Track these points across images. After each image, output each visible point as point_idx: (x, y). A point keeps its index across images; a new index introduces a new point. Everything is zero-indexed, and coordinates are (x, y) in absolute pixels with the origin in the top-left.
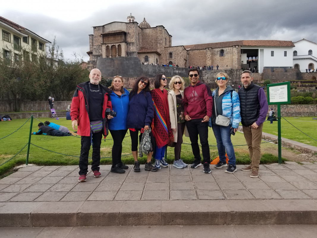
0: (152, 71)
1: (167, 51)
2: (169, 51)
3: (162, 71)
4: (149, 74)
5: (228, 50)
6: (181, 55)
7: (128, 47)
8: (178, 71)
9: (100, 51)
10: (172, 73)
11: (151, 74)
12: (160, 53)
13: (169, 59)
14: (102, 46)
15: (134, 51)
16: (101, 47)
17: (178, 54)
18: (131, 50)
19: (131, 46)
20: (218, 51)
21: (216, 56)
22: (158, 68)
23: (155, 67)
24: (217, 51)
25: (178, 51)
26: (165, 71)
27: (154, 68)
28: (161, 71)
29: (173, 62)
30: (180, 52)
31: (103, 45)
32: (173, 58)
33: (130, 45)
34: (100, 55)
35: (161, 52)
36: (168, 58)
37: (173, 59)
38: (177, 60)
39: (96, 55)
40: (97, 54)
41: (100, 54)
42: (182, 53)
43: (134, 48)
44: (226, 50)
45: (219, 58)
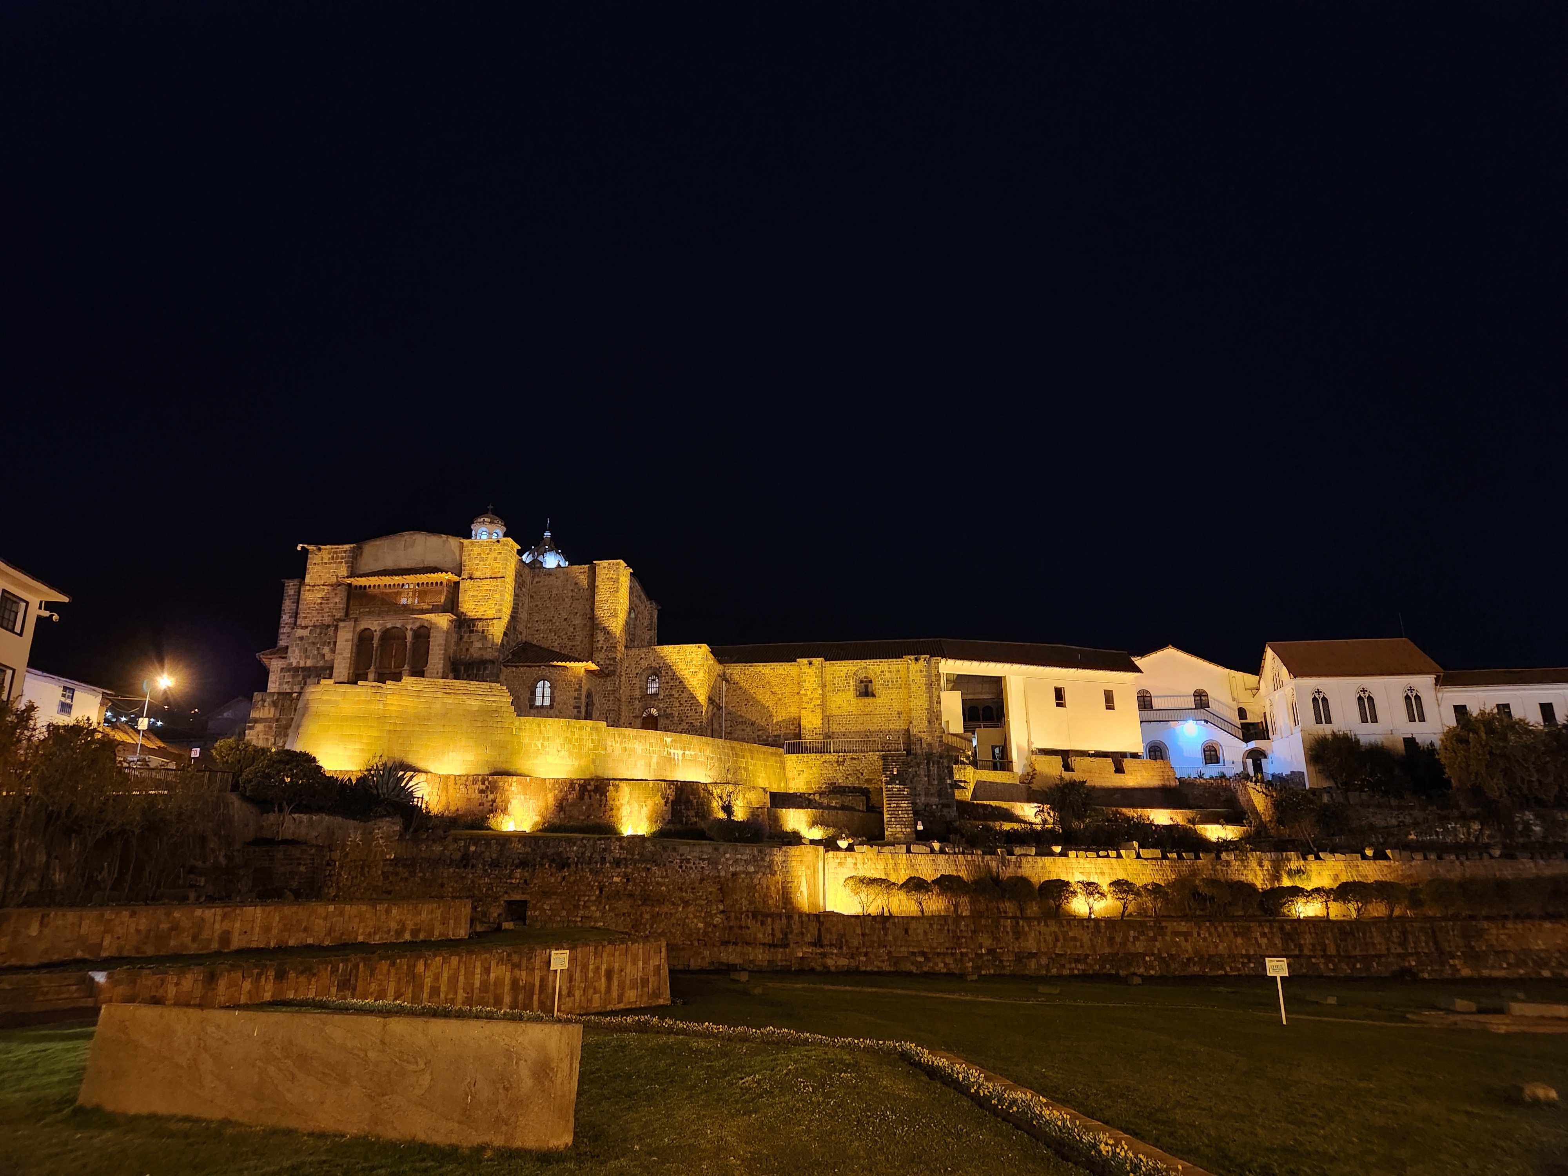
1: (637, 663)
2: (644, 664)
4: (550, 758)
5: (888, 675)
6: (696, 682)
7: (461, 639)
8: (680, 752)
9: (326, 650)
10: (654, 760)
11: (557, 761)
13: (643, 698)
14: (337, 628)
15: (487, 656)
16: (331, 631)
17: (683, 679)
18: (471, 650)
19: (476, 637)
20: (847, 675)
21: (840, 693)
22: (591, 734)
23: (580, 729)
24: (843, 674)
25: (682, 666)
26: (623, 749)
27: (573, 734)
28: (605, 749)
29: (661, 712)
30: (693, 669)
31: (341, 624)
32: (661, 694)
33: (471, 631)
34: (323, 669)
35: (611, 668)
36: (638, 693)
37: (661, 697)
38: (676, 703)
39: (304, 669)
40: (309, 663)
41: (321, 663)
42: (701, 675)
43: (489, 642)
44: (882, 672)
45: (854, 701)
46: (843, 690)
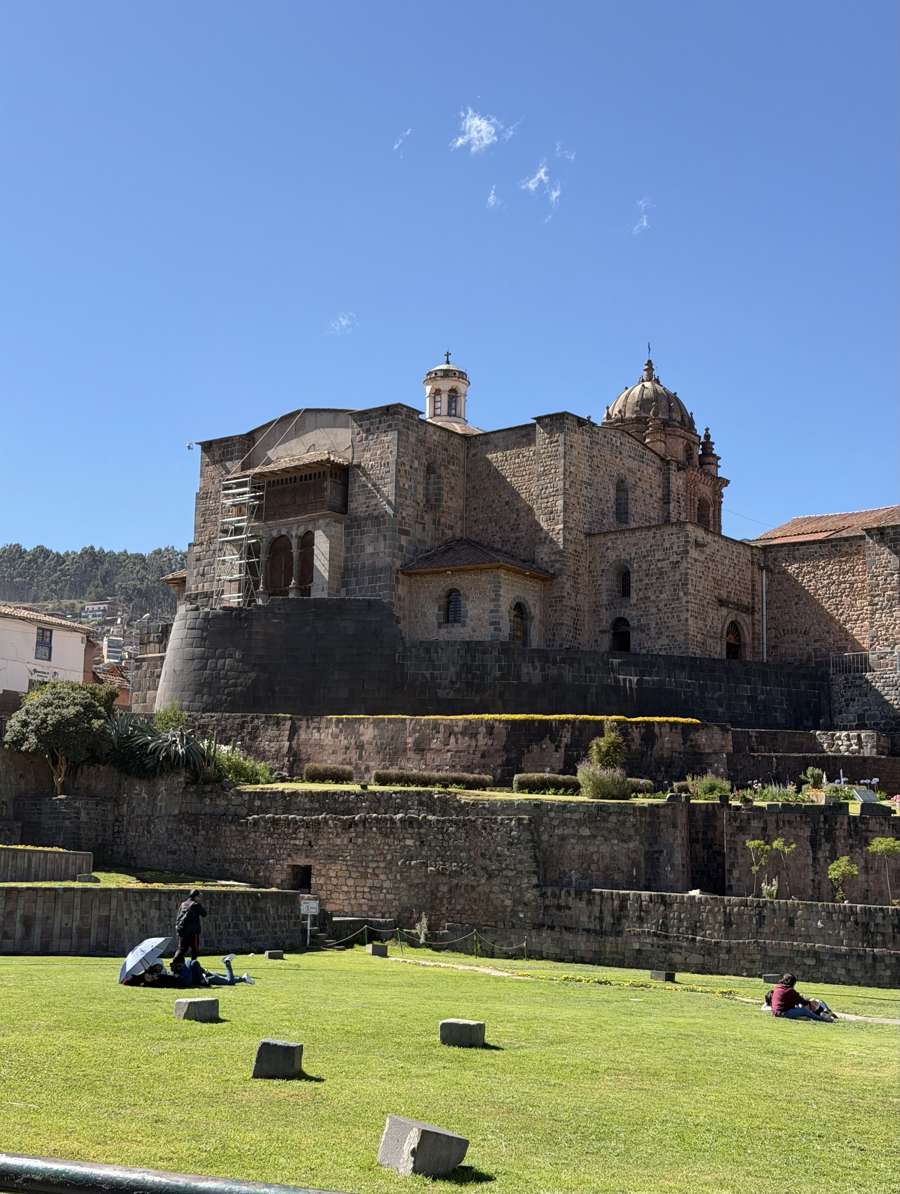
0: (458, 675)
1: (603, 556)
2: (612, 555)
3: (525, 679)
4: (441, 694)
6: (678, 577)
7: (352, 543)
8: (635, 679)
10: (593, 690)
11: (451, 696)
12: (551, 571)
13: (611, 605)
15: (380, 564)
17: (661, 573)
18: (364, 556)
19: (366, 539)
22: (498, 659)
23: (484, 652)
25: (659, 555)
26: (545, 678)
27: (473, 659)
28: (519, 677)
29: (634, 623)
30: (674, 558)
32: (634, 597)
33: (363, 533)
35: (558, 565)
36: (604, 598)
37: (633, 601)
38: (654, 610)
40: (207, 586)
42: (684, 565)
43: (382, 545)
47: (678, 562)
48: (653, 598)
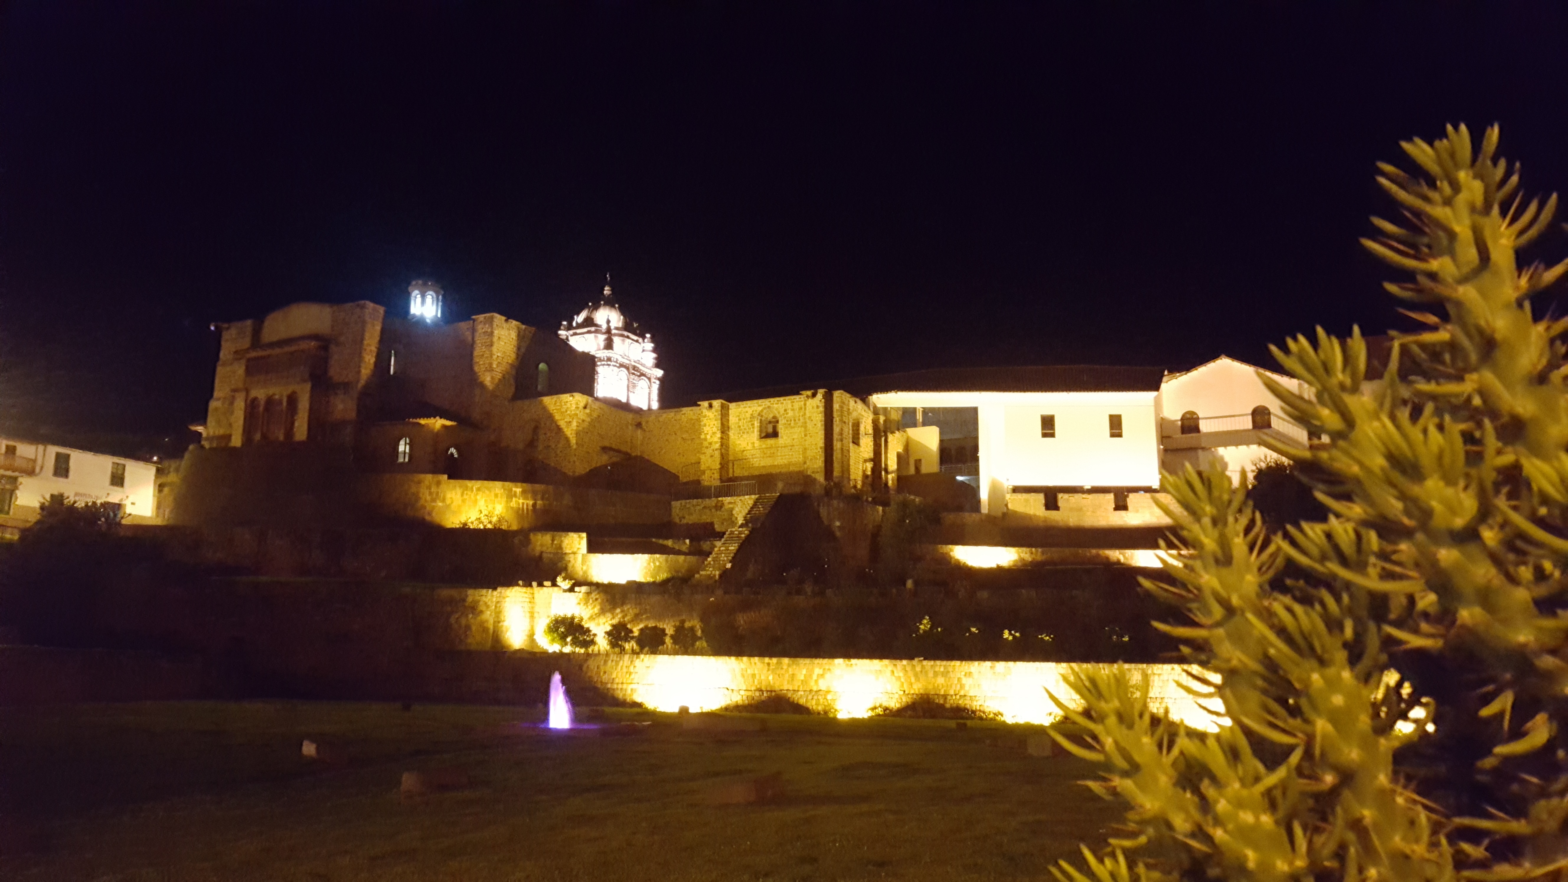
1: (521, 416)
2: (527, 416)
5: (791, 413)
6: (570, 432)
8: (530, 502)
10: (499, 510)
13: (525, 451)
15: (347, 418)
17: (559, 429)
19: (338, 399)
20: (752, 417)
21: (745, 436)
22: (429, 487)
24: (748, 415)
25: (558, 416)
26: (463, 501)
29: (539, 464)
30: (568, 419)
31: (238, 395)
32: (541, 446)
33: (335, 394)
36: (521, 446)
39: (218, 437)
42: (575, 424)
43: (349, 404)
44: (785, 410)
45: (757, 444)
46: (748, 433)
47: (570, 422)
48: (553, 446)
